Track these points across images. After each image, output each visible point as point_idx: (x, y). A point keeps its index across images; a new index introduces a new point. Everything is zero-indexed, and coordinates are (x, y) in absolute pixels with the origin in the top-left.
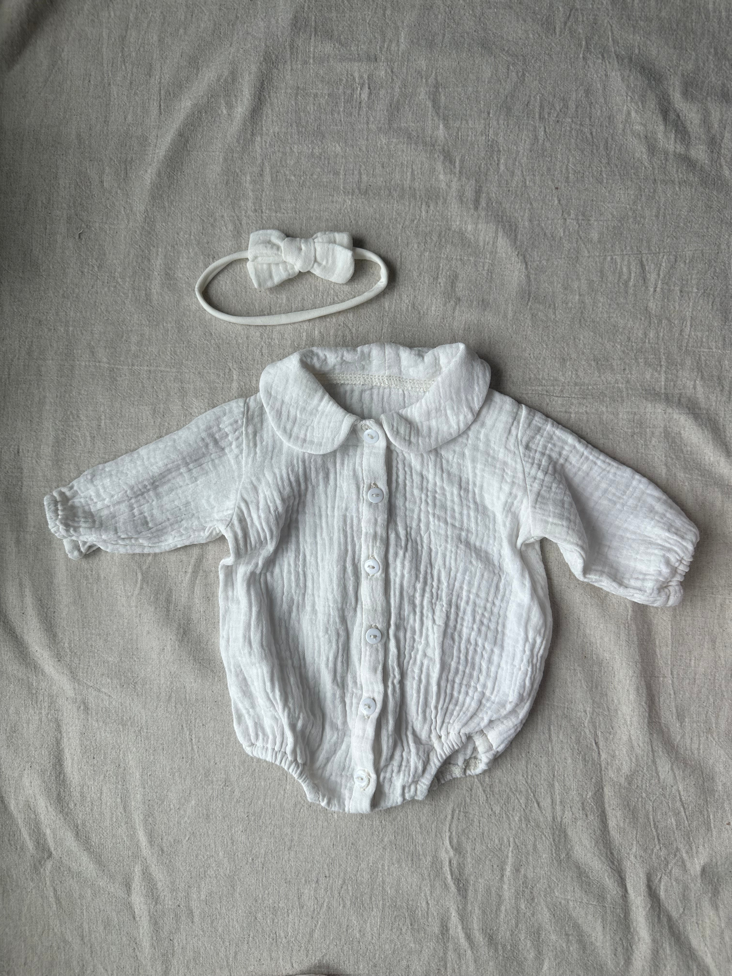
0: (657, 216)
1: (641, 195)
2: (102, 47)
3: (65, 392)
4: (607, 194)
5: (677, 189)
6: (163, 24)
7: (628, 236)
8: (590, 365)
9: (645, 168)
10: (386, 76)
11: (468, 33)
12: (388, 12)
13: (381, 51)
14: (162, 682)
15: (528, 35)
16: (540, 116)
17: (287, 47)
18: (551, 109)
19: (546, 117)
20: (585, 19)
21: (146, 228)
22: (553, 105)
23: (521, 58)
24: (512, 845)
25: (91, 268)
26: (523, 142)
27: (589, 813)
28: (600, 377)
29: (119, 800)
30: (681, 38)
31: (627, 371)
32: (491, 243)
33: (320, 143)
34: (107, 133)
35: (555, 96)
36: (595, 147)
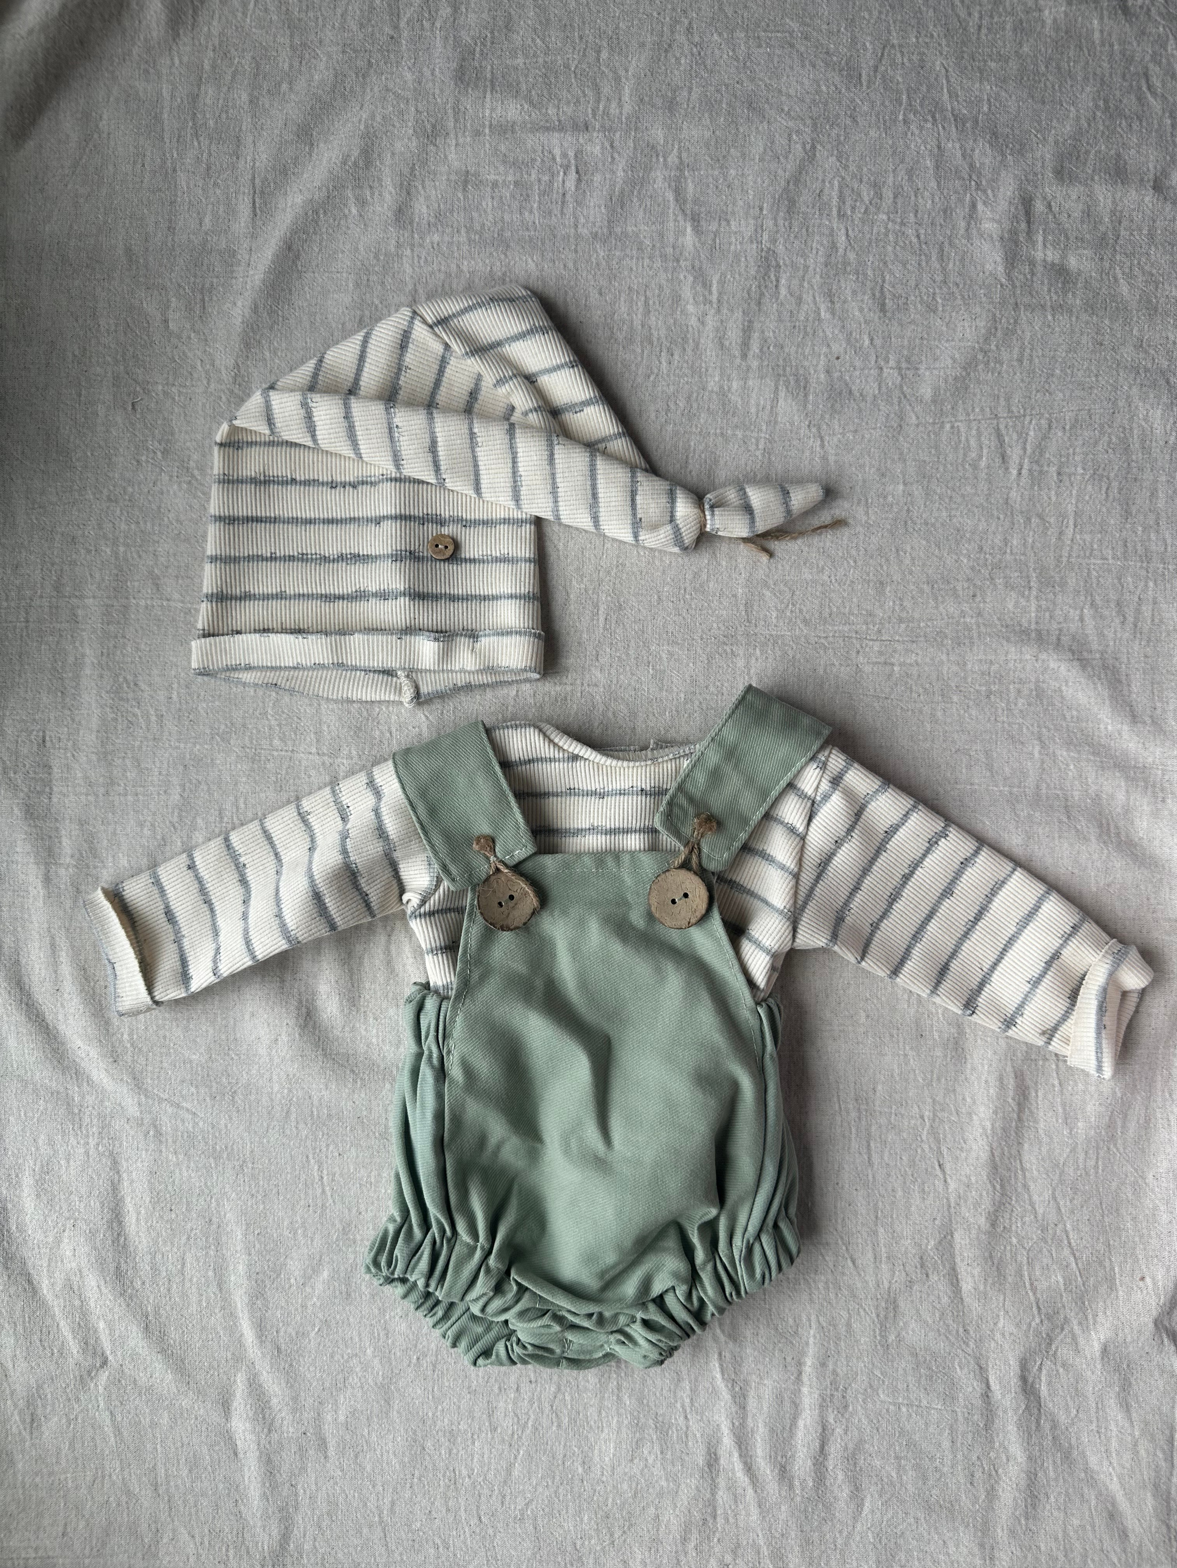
0: (1020, 361)
1: (996, 329)
2: (161, 113)
3: (115, 647)
4: (944, 328)
5: (1050, 318)
6: (256, 75)
7: (978, 391)
8: (921, 591)
9: (1002, 286)
10: (602, 154)
11: (727, 86)
12: (604, 55)
13: (594, 115)
14: (276, 1089)
15: (819, 86)
16: (839, 212)
17: (450, 111)
18: (856, 201)
19: (849, 213)
20: (905, 60)
21: (236, 391)
22: (859, 195)
23: (809, 122)
24: (814, 1326)
25: (151, 455)
26: (814, 252)
27: (930, 1273)
28: (937, 608)
29: (211, 1273)
30: (1053, 86)
31: (978, 599)
32: (769, 407)
33: (503, 257)
34: (173, 246)
35: (861, 181)
36: (923, 257)
